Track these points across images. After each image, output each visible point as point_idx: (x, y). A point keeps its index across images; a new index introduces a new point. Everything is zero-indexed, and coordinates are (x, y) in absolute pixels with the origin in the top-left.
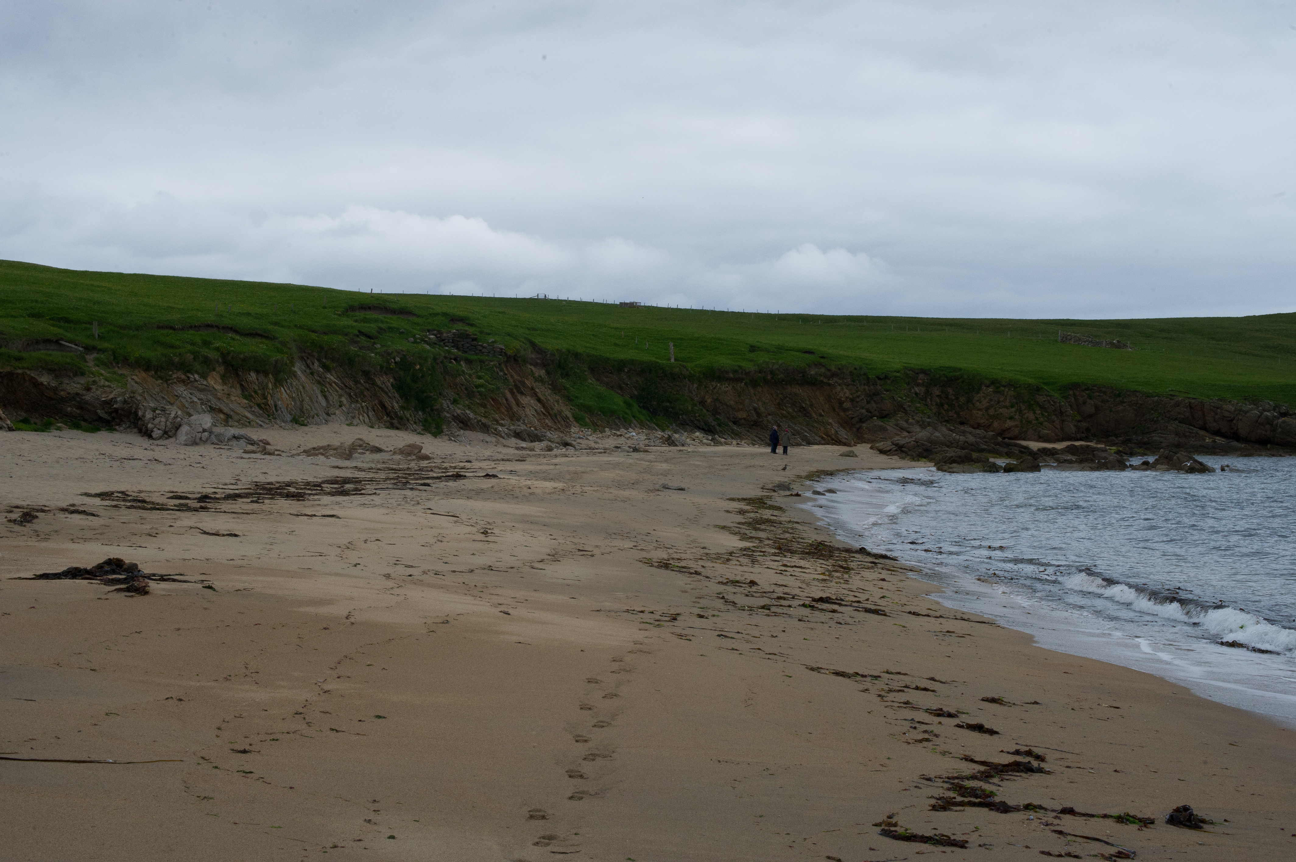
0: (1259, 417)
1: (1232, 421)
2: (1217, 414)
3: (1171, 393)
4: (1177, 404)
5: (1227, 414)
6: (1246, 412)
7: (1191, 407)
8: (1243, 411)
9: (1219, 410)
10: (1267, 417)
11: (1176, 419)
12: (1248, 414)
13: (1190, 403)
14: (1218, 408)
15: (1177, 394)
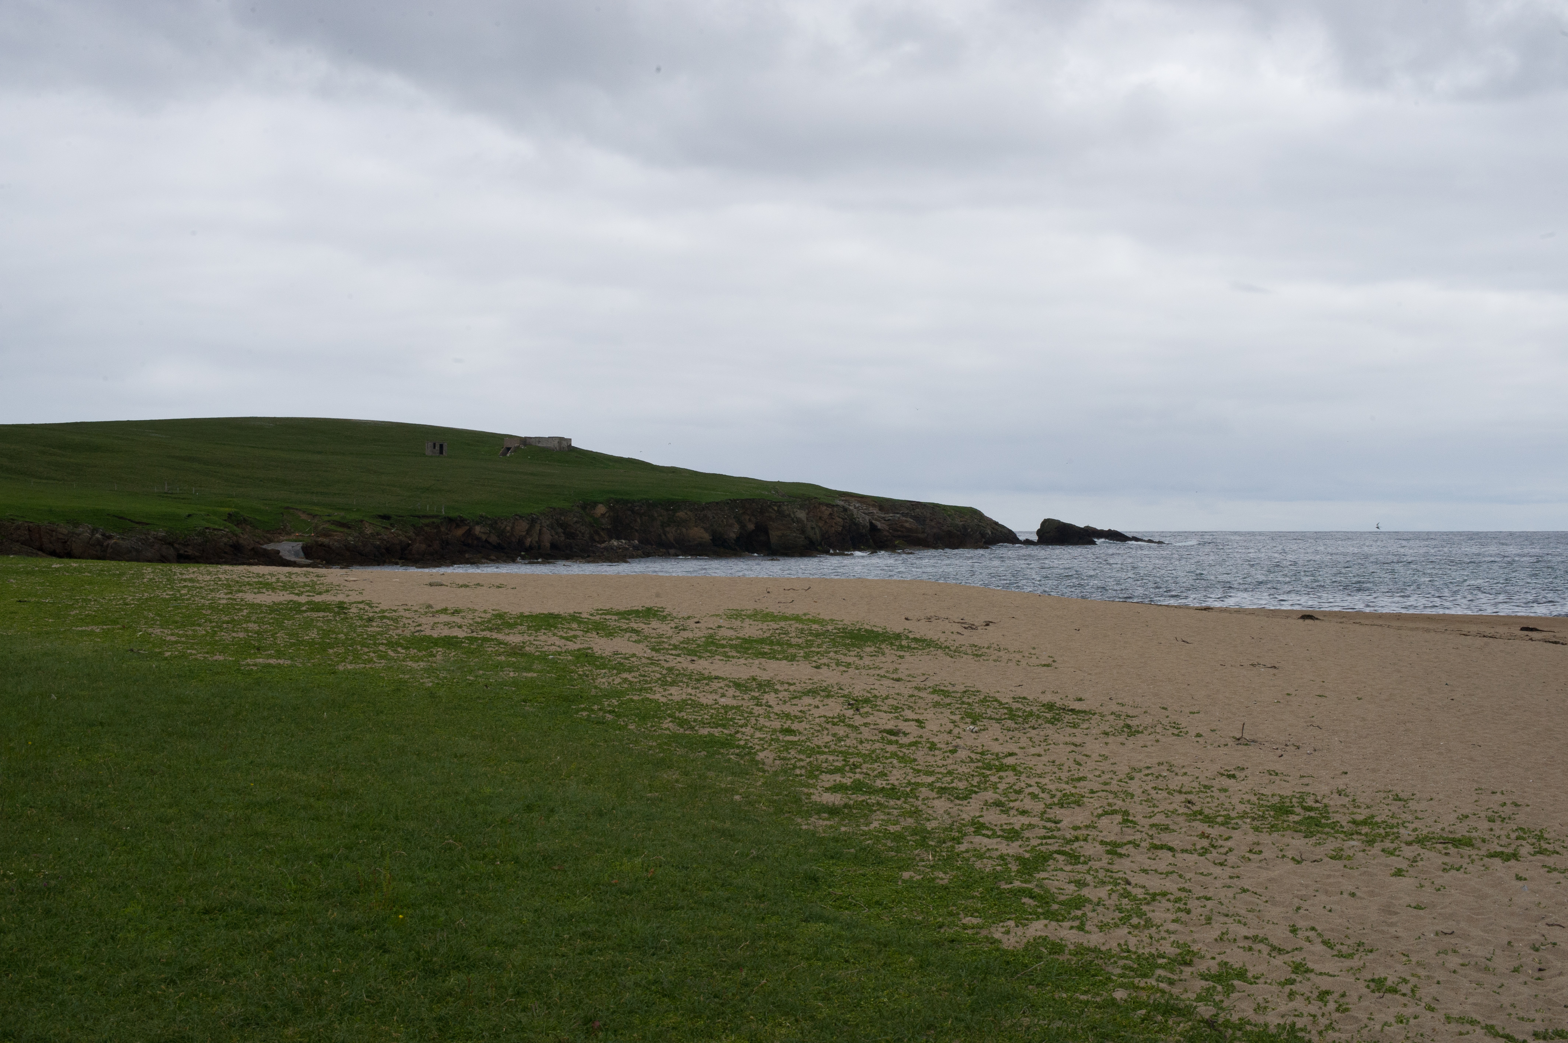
0: (90, 539)
1: (66, 542)
2: (52, 536)
3: (11, 517)
4: (18, 528)
5: (61, 536)
6: (79, 535)
7: (29, 530)
8: (76, 534)
9: (54, 533)
10: (98, 539)
11: (18, 541)
12: (80, 537)
13: (29, 526)
14: (53, 531)
15: (16, 518)
